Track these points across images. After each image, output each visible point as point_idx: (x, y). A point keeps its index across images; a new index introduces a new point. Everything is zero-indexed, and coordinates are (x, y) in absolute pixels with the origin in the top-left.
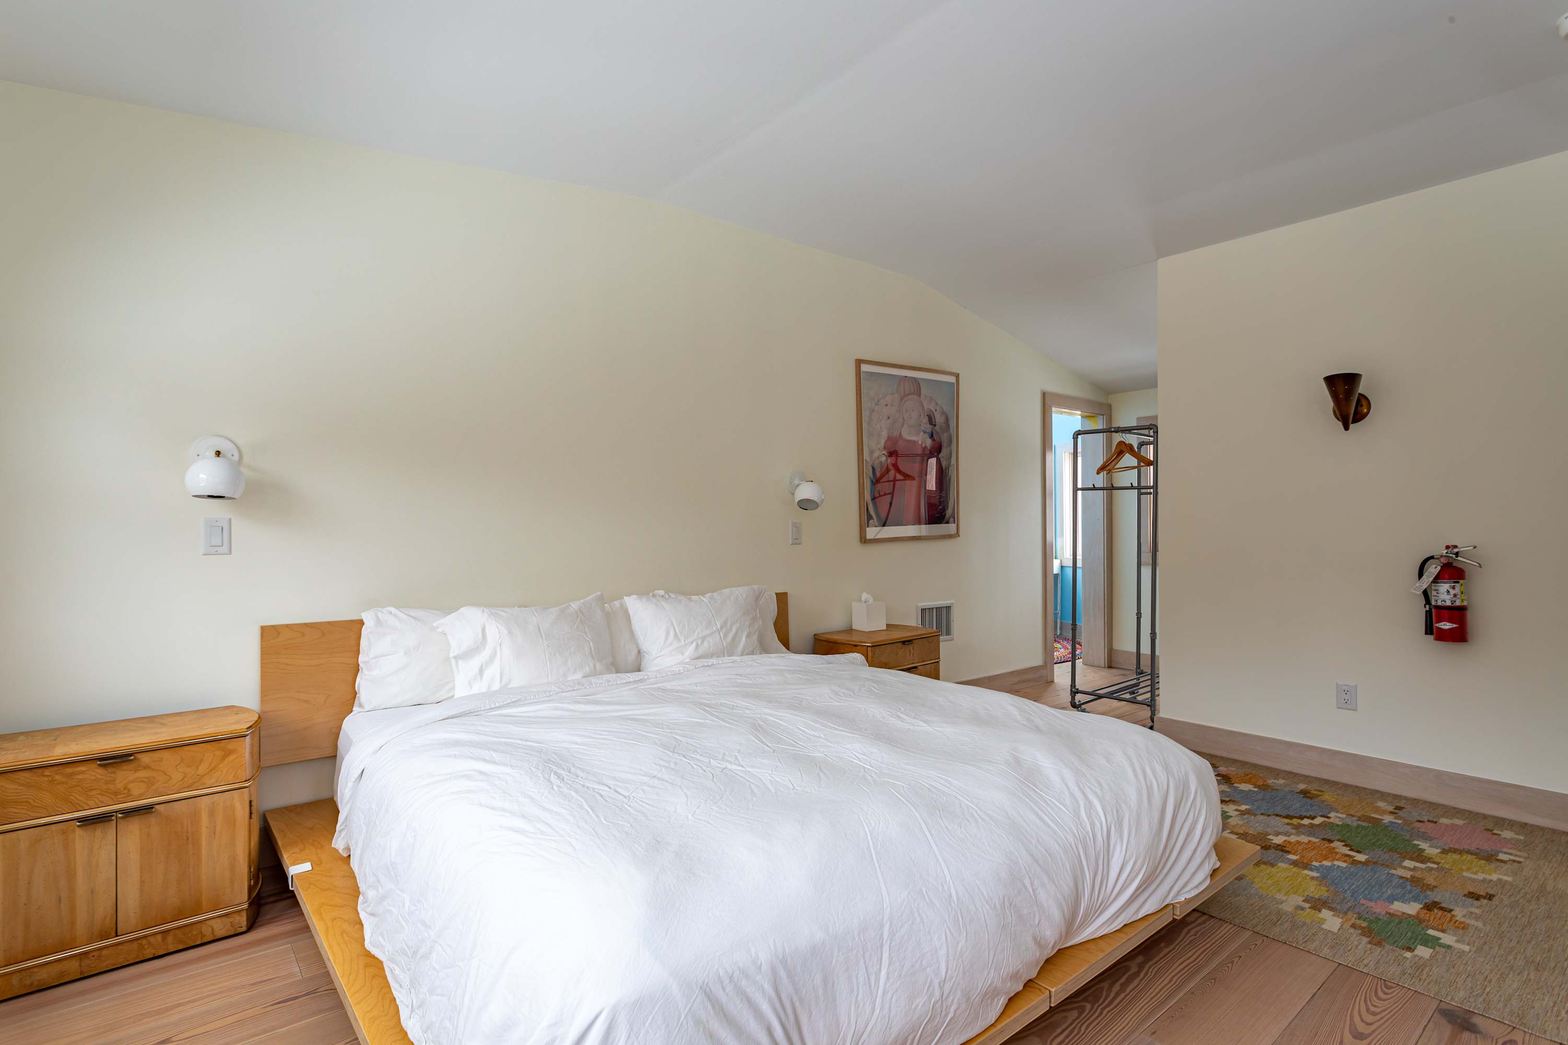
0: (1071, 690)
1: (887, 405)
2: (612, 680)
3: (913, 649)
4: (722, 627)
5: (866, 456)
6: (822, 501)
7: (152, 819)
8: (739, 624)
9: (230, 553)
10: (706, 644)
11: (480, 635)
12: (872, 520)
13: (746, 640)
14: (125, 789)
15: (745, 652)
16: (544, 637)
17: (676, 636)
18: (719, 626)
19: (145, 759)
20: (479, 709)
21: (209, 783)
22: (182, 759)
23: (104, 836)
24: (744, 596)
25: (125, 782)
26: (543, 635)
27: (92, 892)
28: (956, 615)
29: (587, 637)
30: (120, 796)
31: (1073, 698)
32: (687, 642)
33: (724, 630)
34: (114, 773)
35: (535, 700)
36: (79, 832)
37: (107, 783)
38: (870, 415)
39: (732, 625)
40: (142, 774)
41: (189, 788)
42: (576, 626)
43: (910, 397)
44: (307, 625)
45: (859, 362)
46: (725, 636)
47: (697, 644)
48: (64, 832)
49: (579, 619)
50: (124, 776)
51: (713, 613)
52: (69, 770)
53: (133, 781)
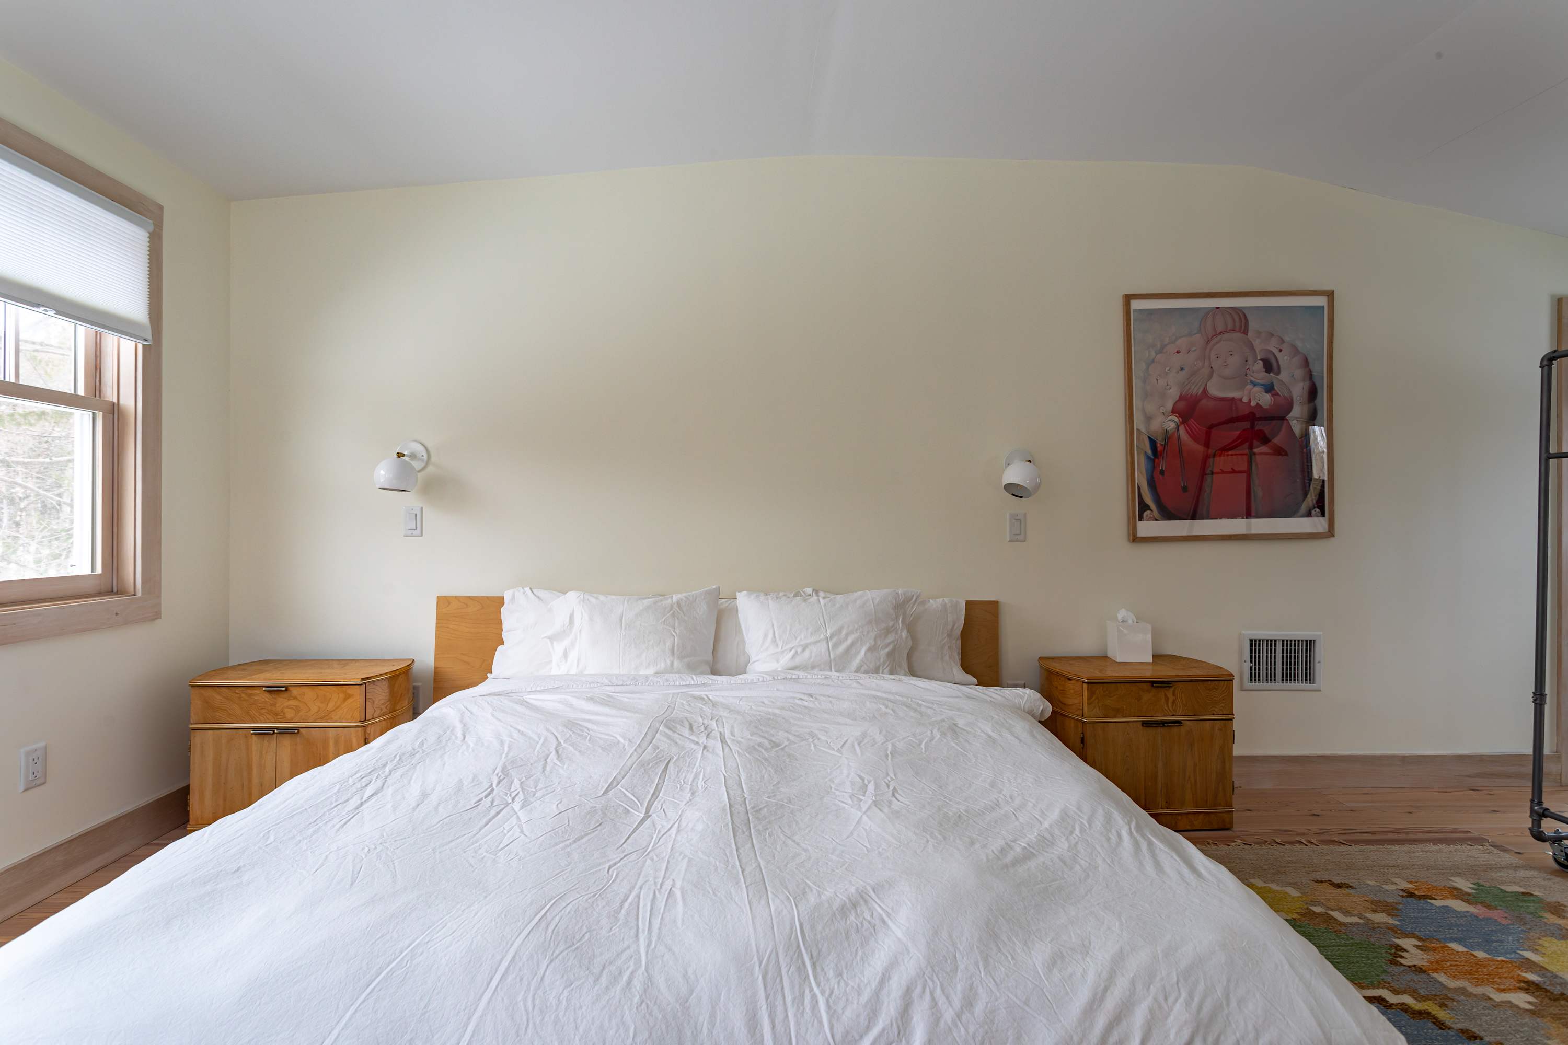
0: (1532, 811)
1: (1178, 352)
2: (671, 680)
3: (1174, 695)
4: (832, 637)
5: (1138, 423)
6: (1037, 487)
7: (298, 739)
8: (858, 634)
9: (422, 535)
10: (807, 653)
11: (567, 620)
12: (1149, 512)
13: (865, 654)
14: (282, 711)
15: (863, 669)
16: (623, 628)
17: (774, 640)
18: (829, 634)
19: (295, 691)
20: (520, 691)
21: (335, 718)
22: (318, 696)
23: (270, 744)
24: (877, 601)
25: (282, 706)
26: (623, 625)
27: (261, 785)
28: (1321, 654)
29: (674, 631)
30: (279, 717)
31: (1537, 823)
32: (783, 649)
33: (835, 639)
34: (275, 698)
35: (576, 690)
36: (254, 738)
37: (271, 705)
38: (1148, 368)
39: (847, 635)
40: (293, 703)
41: (321, 719)
42: (663, 619)
43: (1225, 336)
44: (470, 598)
45: (1128, 298)
46: (836, 646)
47: (796, 652)
48: (246, 737)
49: (672, 612)
50: (282, 702)
51: (826, 617)
52: (249, 691)
53: (287, 707)
